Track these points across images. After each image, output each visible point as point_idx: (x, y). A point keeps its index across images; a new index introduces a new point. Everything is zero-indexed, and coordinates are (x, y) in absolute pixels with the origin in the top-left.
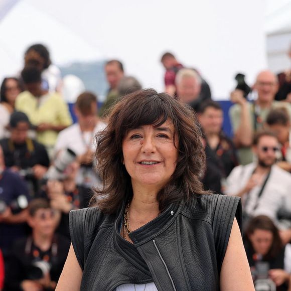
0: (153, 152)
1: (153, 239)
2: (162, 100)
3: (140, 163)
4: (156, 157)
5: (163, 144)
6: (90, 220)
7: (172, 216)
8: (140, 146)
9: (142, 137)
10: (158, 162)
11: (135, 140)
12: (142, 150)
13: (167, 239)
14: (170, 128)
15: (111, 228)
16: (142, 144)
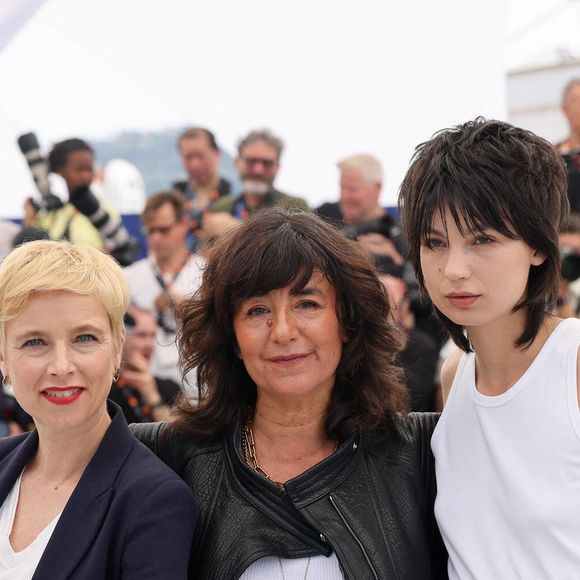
0: (293, 339)
1: (328, 495)
4: (300, 348)
5: (311, 321)
8: (268, 330)
9: (269, 311)
10: (303, 356)
11: (256, 317)
12: (272, 337)
16: (270, 325)
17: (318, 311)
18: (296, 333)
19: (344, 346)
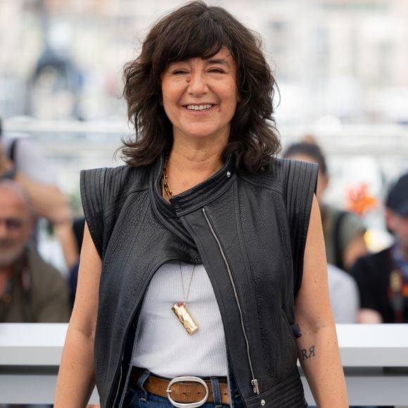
0: (205, 94)
1: (203, 207)
2: (215, 20)
3: (186, 106)
6: (111, 181)
7: (229, 179)
8: (186, 84)
11: (179, 76)
12: (189, 90)
13: (221, 209)
14: (226, 59)
15: (146, 192)
16: (188, 81)
17: (223, 75)
18: (206, 89)
19: (238, 104)
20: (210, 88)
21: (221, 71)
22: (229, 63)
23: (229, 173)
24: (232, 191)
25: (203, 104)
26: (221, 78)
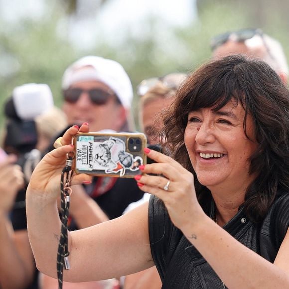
20: (216, 138)
21: (229, 123)
22: (238, 116)
23: (243, 220)
24: (246, 238)
25: (210, 153)
26: (228, 129)
